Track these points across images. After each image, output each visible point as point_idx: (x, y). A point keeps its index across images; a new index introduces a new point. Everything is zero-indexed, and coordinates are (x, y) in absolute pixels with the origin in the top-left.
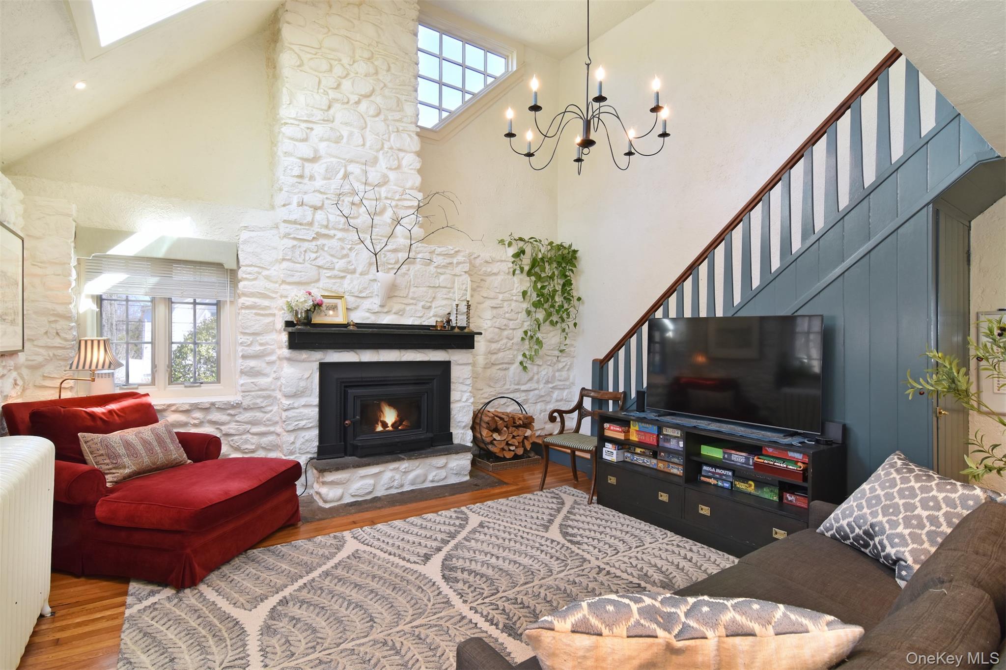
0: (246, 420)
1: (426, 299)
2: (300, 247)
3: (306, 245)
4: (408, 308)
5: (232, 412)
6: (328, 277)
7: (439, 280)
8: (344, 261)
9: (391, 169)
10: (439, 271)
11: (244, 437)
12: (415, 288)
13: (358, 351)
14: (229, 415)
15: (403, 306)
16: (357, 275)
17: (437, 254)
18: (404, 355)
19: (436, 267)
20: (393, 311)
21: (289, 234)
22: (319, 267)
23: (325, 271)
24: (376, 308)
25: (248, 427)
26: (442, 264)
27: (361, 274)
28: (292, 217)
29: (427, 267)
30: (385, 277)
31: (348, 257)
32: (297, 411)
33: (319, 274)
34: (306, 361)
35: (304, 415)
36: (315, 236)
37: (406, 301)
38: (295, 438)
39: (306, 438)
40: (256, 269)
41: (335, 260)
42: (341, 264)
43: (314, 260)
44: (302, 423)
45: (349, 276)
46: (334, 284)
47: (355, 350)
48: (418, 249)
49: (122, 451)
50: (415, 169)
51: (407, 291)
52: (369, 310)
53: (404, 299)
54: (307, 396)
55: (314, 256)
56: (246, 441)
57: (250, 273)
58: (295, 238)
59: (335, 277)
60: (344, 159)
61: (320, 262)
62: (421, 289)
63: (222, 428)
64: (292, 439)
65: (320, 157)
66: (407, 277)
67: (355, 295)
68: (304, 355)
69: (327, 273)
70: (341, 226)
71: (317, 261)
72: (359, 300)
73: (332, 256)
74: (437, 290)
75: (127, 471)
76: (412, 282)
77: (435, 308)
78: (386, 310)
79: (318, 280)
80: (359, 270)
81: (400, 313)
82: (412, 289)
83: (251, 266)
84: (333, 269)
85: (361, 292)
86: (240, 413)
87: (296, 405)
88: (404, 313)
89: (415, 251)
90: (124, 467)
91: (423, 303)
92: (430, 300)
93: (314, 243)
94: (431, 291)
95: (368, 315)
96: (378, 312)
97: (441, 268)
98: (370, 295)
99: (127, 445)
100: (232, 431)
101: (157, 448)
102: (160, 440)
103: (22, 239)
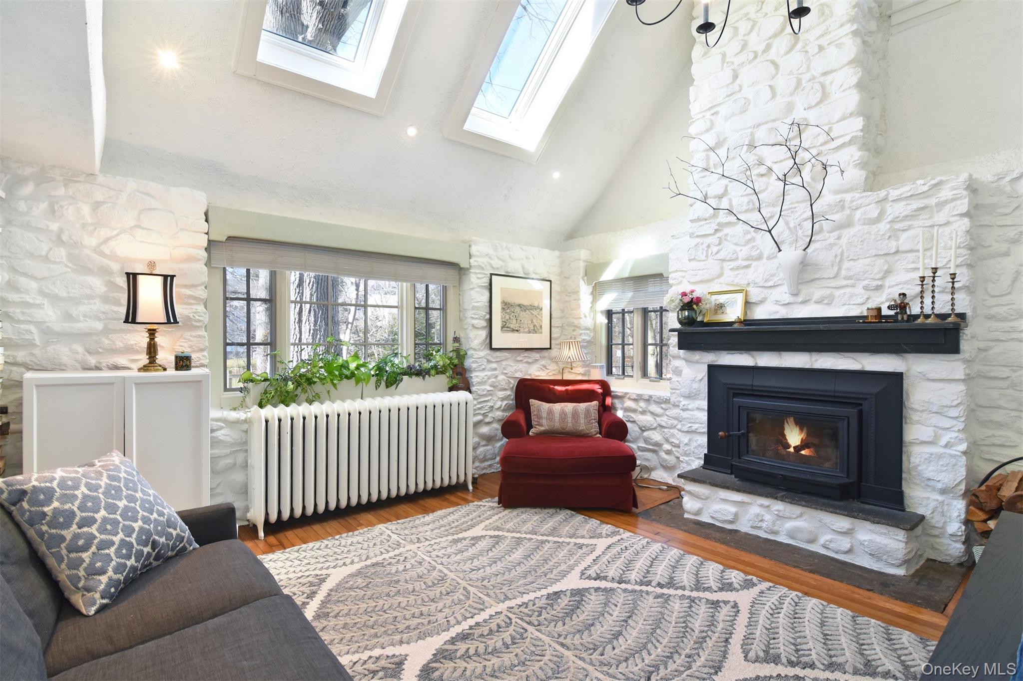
0: (672, 416)
1: (871, 276)
2: (702, 244)
3: (709, 240)
4: (838, 293)
5: (663, 406)
6: (731, 269)
7: (897, 240)
8: (747, 247)
9: (810, 108)
10: (897, 226)
11: (672, 431)
12: (852, 262)
13: (755, 353)
14: (662, 408)
15: (829, 291)
16: (765, 260)
17: (892, 201)
18: (816, 360)
19: (892, 222)
20: (814, 300)
21: (693, 234)
22: (723, 260)
23: (729, 263)
24: (788, 298)
25: (675, 422)
26: (902, 215)
27: (769, 258)
28: (695, 217)
29: (874, 226)
30: (791, 255)
31: (754, 241)
32: (691, 413)
33: (722, 268)
34: (699, 363)
35: (697, 419)
36: (717, 227)
37: (834, 283)
38: (690, 440)
39: (699, 442)
40: (681, 274)
41: (738, 248)
42: (744, 252)
43: (716, 253)
44: (695, 426)
45: (754, 263)
46: (736, 276)
47: (752, 353)
48: (854, 204)
49: (544, 415)
50: (850, 88)
51: (836, 269)
52: (777, 302)
53: (832, 280)
54: (701, 400)
55: (715, 249)
56: (673, 435)
57: (675, 279)
58: (698, 236)
59: (738, 268)
60: (750, 127)
61: (721, 255)
62: (860, 261)
63: (657, 418)
64: (686, 440)
65: (725, 139)
66: (835, 248)
67: (761, 285)
68: (697, 356)
69: (728, 266)
70: (744, 208)
71: (718, 255)
72: (766, 291)
73: (736, 244)
74: (897, 258)
75: (543, 428)
76: (845, 255)
77: (889, 287)
78: (800, 299)
79: (721, 275)
80: (766, 255)
81: (825, 302)
82: (846, 265)
83: (676, 271)
84: (737, 259)
85: (766, 281)
86: (670, 408)
87: (690, 407)
88: (832, 301)
89: (849, 208)
90: (542, 426)
91: (866, 283)
92: (879, 276)
93: (717, 236)
94: (880, 261)
95: (777, 308)
96: (788, 304)
97: (901, 221)
98: (780, 282)
99: (550, 412)
100: (664, 424)
101: (570, 420)
102: (575, 414)
103: (550, 281)
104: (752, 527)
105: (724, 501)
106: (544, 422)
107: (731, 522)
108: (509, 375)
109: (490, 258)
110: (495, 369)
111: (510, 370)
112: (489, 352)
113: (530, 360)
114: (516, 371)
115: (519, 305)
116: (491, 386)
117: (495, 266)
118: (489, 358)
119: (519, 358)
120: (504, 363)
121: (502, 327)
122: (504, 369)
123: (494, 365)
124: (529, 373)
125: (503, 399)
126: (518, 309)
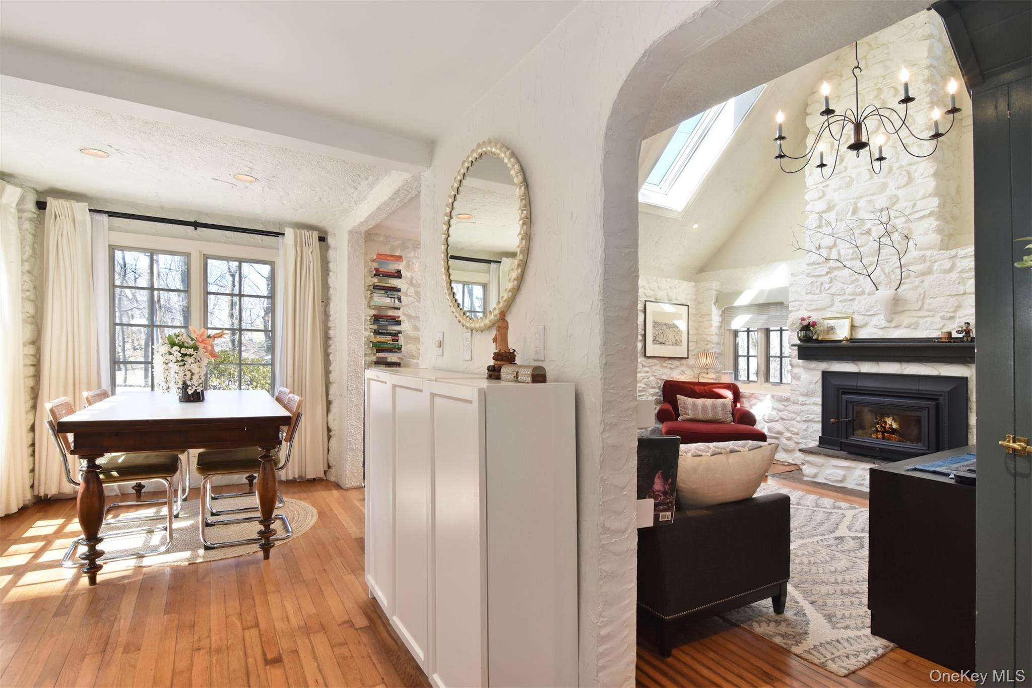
0: (792, 410)
1: (946, 310)
2: (817, 282)
3: (821, 279)
4: (922, 321)
5: (784, 403)
6: (840, 301)
7: (965, 285)
8: (852, 286)
9: (899, 188)
10: (964, 275)
11: (792, 422)
12: (932, 300)
13: (859, 363)
14: (783, 405)
15: (915, 320)
16: (866, 296)
17: (961, 258)
18: (905, 368)
19: (960, 272)
20: (904, 324)
21: (809, 274)
22: (833, 295)
23: (838, 297)
24: (884, 323)
25: (795, 416)
26: (968, 268)
27: (869, 294)
28: (811, 261)
29: (947, 275)
30: (886, 292)
31: (858, 282)
32: (809, 407)
33: (833, 300)
34: (815, 370)
35: (813, 411)
36: (828, 270)
37: (919, 314)
38: (807, 427)
39: (815, 428)
40: (798, 303)
41: (846, 287)
42: (850, 289)
43: (828, 290)
44: (811, 417)
45: (858, 298)
46: (844, 306)
47: (856, 362)
48: (933, 258)
49: (690, 407)
50: (928, 176)
51: (920, 304)
52: (876, 326)
53: (918, 312)
54: (816, 397)
55: (827, 286)
56: (793, 426)
57: (794, 307)
58: (813, 276)
59: (845, 301)
60: (854, 198)
61: (832, 290)
62: (938, 299)
63: (779, 413)
64: (804, 427)
65: (834, 205)
66: (919, 289)
67: (863, 313)
68: (813, 364)
69: (838, 299)
70: (850, 257)
71: (831, 290)
72: (867, 318)
73: (843, 283)
74: (964, 297)
75: (689, 417)
76: (927, 294)
77: (959, 318)
78: (893, 325)
79: (832, 305)
80: (867, 292)
81: (912, 327)
82: (928, 301)
83: (795, 301)
84: (844, 294)
85: (867, 311)
86: (790, 405)
87: (807, 402)
88: (918, 326)
89: (930, 261)
90: (688, 415)
91: (942, 314)
92: (953, 309)
93: (828, 276)
94: (953, 299)
95: (876, 330)
96: (885, 328)
97: (967, 272)
98: (878, 312)
99: (694, 405)
100: (784, 417)
101: (710, 410)
102: (714, 407)
103: (688, 306)
104: (856, 484)
105: (835, 466)
106: (690, 412)
107: (841, 482)
108: (657, 377)
109: (645, 289)
110: (647, 372)
111: (658, 373)
112: (643, 359)
113: (673, 367)
114: (662, 374)
115: (665, 324)
116: (645, 384)
117: (648, 295)
118: (643, 363)
119: (664, 365)
120: (654, 368)
121: (653, 341)
122: (654, 372)
123: (647, 369)
124: (672, 376)
125: (653, 395)
126: (664, 326)
